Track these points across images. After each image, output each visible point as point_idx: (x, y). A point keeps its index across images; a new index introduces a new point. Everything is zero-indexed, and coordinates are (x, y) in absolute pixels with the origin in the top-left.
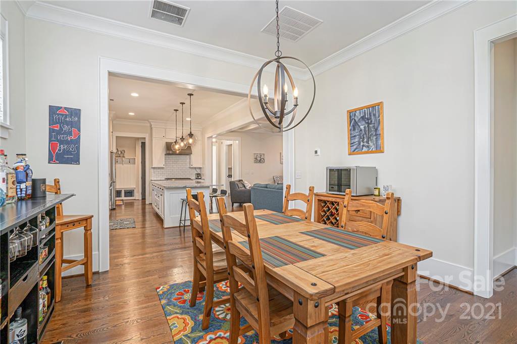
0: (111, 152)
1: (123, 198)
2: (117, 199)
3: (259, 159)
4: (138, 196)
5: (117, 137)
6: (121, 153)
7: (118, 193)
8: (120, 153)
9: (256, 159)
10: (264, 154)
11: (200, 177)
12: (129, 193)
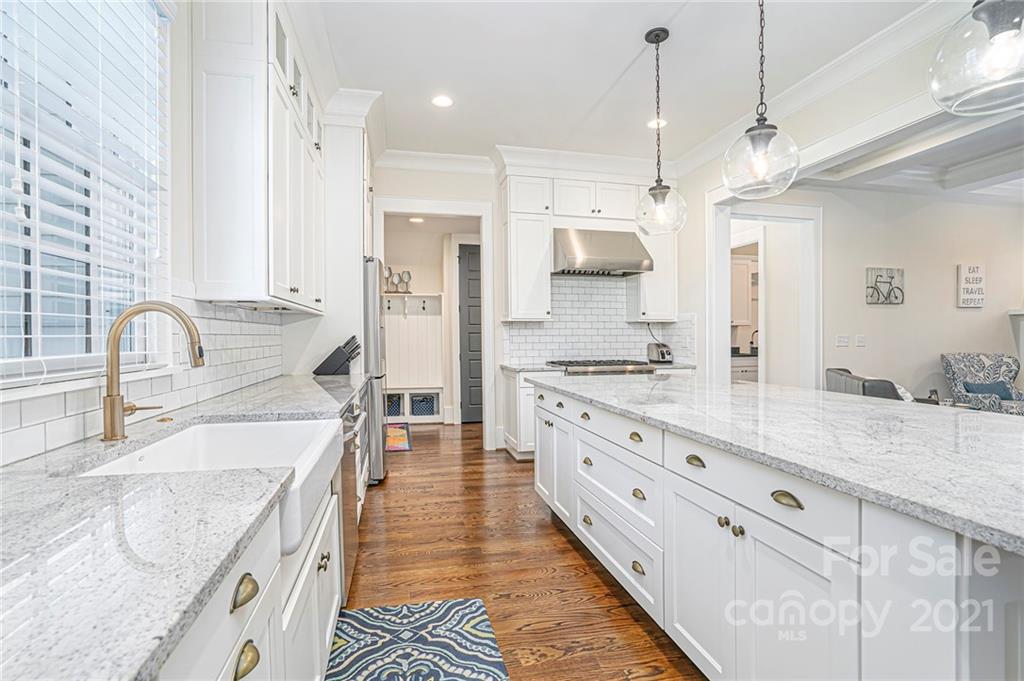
0: (368, 260)
1: (407, 417)
2: (392, 419)
3: (884, 288)
4: (450, 411)
5: (387, 216)
6: (401, 280)
7: (393, 402)
8: (396, 280)
9: (875, 288)
10: (902, 272)
11: (667, 358)
12: (425, 403)
